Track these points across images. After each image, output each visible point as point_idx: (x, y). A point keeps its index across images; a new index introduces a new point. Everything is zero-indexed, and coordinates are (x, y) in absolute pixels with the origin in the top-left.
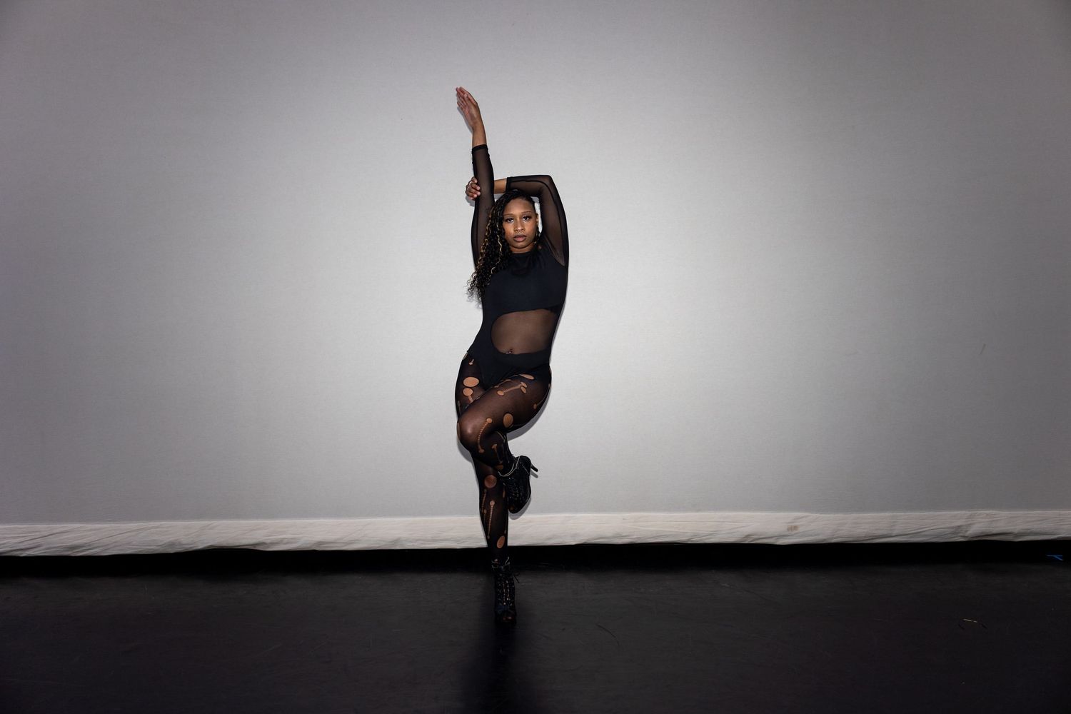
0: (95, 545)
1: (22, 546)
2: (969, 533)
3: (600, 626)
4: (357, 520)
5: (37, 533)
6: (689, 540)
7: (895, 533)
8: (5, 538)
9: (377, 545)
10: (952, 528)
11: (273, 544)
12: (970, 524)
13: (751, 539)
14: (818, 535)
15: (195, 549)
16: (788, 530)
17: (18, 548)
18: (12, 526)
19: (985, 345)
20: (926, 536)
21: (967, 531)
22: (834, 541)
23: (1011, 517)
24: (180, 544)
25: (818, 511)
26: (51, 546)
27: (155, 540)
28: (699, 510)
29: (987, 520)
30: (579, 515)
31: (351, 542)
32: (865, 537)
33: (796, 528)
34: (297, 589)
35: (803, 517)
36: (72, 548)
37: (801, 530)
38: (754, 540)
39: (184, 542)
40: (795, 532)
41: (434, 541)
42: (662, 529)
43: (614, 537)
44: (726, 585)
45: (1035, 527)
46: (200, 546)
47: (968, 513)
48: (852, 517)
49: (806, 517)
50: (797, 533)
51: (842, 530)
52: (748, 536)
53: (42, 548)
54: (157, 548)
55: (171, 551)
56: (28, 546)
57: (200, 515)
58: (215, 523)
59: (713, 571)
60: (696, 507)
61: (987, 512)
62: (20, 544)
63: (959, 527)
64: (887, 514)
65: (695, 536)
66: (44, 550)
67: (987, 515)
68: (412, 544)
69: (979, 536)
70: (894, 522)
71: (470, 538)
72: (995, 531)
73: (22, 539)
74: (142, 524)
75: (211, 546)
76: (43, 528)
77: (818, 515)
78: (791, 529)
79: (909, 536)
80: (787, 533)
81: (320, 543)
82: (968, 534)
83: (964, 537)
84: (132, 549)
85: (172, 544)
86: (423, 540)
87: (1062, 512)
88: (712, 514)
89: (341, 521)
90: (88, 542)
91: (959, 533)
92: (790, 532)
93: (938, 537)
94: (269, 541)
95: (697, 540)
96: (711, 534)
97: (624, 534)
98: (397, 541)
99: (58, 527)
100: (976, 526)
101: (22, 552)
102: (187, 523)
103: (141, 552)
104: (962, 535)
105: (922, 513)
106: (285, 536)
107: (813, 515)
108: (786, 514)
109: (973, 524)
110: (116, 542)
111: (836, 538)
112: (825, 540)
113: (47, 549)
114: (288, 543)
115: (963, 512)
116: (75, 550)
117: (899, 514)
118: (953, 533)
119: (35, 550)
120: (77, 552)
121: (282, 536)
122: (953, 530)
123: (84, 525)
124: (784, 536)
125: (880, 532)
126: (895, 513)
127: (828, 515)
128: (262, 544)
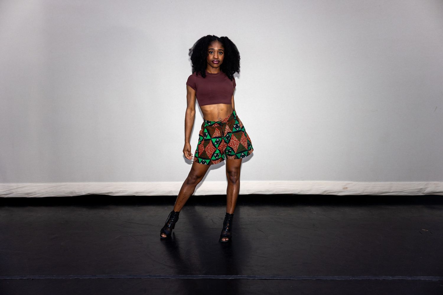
0: (38, 193)
3: (259, 230)
4: (153, 183)
5: (12, 187)
6: (298, 193)
7: (392, 191)
9: (162, 194)
10: (418, 189)
12: (426, 188)
13: (326, 193)
14: (356, 191)
15: (81, 195)
16: (343, 189)
19: (437, 107)
20: (405, 192)
21: (425, 191)
22: (363, 194)
24: (75, 192)
25: (357, 181)
26: (18, 193)
27: (64, 191)
28: (303, 180)
29: (434, 186)
31: (150, 192)
32: (378, 193)
33: (346, 188)
35: (349, 184)
36: (28, 194)
37: (349, 189)
38: (328, 193)
39: (77, 192)
42: (286, 188)
43: (266, 191)
44: (316, 213)
46: (84, 194)
47: (425, 183)
48: (373, 183)
49: (352, 183)
50: (346, 191)
51: (368, 189)
52: (325, 191)
53: (14, 194)
54: (65, 194)
55: (71, 195)
56: (8, 193)
57: (83, 180)
58: (90, 183)
59: (309, 207)
60: (303, 179)
62: (5, 192)
63: (421, 189)
64: (389, 183)
65: (302, 191)
66: (14, 195)
67: (435, 183)
69: (430, 193)
70: (392, 186)
72: (438, 191)
74: (58, 184)
75: (89, 193)
76: (14, 185)
77: (357, 183)
78: (344, 188)
79: (398, 192)
80: (343, 190)
81: (137, 193)
82: (425, 192)
83: (423, 193)
84: (54, 194)
85: (72, 193)
88: (309, 182)
89: (146, 183)
90: (34, 191)
91: (421, 191)
92: (344, 190)
93: (411, 193)
94: (114, 192)
95: (302, 193)
96: (309, 190)
97: (270, 190)
98: (170, 192)
99: (20, 185)
100: (429, 188)
101: (5, 195)
102: (78, 183)
103: (58, 196)
104: (422, 192)
105: (404, 183)
106: (121, 189)
107: (355, 182)
108: (342, 182)
109: (428, 187)
110: (47, 191)
111: (364, 193)
112: (359, 194)
113: (16, 194)
114: (123, 192)
115: (423, 182)
116: (29, 195)
117: (394, 183)
118: (418, 192)
119: (11, 194)
120: (30, 195)
121: (119, 190)
122: (418, 190)
123: (32, 184)
124: (341, 192)
125: (385, 191)
126: (392, 182)
127: (361, 183)
128: (112, 193)
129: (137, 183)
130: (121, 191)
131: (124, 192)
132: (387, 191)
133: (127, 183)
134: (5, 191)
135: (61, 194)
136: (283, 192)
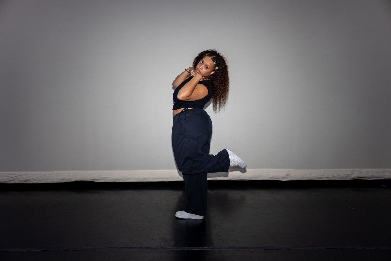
0: (36, 180)
1: (8, 180)
4: (130, 171)
5: (14, 175)
6: (250, 179)
7: (325, 177)
8: (2, 177)
9: (137, 180)
10: (346, 175)
11: (100, 179)
12: (352, 174)
13: (272, 179)
14: (297, 177)
16: (286, 175)
19: (360, 109)
20: (336, 178)
21: (351, 176)
23: (367, 171)
24: (66, 179)
27: (57, 178)
28: (254, 168)
29: (359, 172)
31: (128, 179)
32: (314, 178)
33: (289, 175)
34: (109, 196)
35: (291, 171)
36: (27, 180)
37: (291, 175)
38: (274, 179)
39: (68, 179)
40: (289, 176)
41: (158, 178)
44: (264, 195)
45: (376, 175)
46: (73, 180)
47: (352, 170)
48: (310, 171)
49: (293, 171)
50: (289, 177)
51: (306, 175)
52: (272, 177)
53: (16, 180)
54: (58, 181)
55: (63, 182)
56: (11, 180)
57: (73, 169)
58: (79, 172)
59: (259, 190)
61: (359, 169)
63: (348, 175)
64: (323, 170)
65: (253, 177)
68: (150, 180)
69: (356, 178)
70: (325, 173)
72: (361, 176)
74: (52, 172)
75: (78, 180)
76: (16, 173)
77: (297, 170)
78: (287, 175)
79: (330, 178)
80: (286, 177)
81: (117, 179)
84: (49, 181)
85: (63, 179)
86: (154, 178)
87: (386, 169)
88: (259, 169)
89: (124, 171)
90: (33, 178)
93: (341, 178)
94: (98, 178)
95: (253, 179)
96: (258, 177)
98: (145, 178)
99: (21, 173)
100: (354, 174)
101: (9, 182)
102: (68, 172)
103: (52, 182)
104: (349, 177)
105: (335, 170)
106: (104, 177)
107: (295, 170)
108: (286, 170)
110: (42, 179)
111: (304, 178)
112: (299, 179)
113: (18, 181)
114: (106, 179)
115: (350, 169)
117: (327, 170)
118: (346, 177)
119: (13, 181)
120: (29, 182)
121: (103, 177)
123: (31, 172)
124: (285, 178)
125: (320, 176)
126: (325, 170)
127: (301, 170)
128: (96, 179)
129: (117, 171)
132: (321, 176)
133: (109, 171)
135: (54, 180)
136: (237, 178)
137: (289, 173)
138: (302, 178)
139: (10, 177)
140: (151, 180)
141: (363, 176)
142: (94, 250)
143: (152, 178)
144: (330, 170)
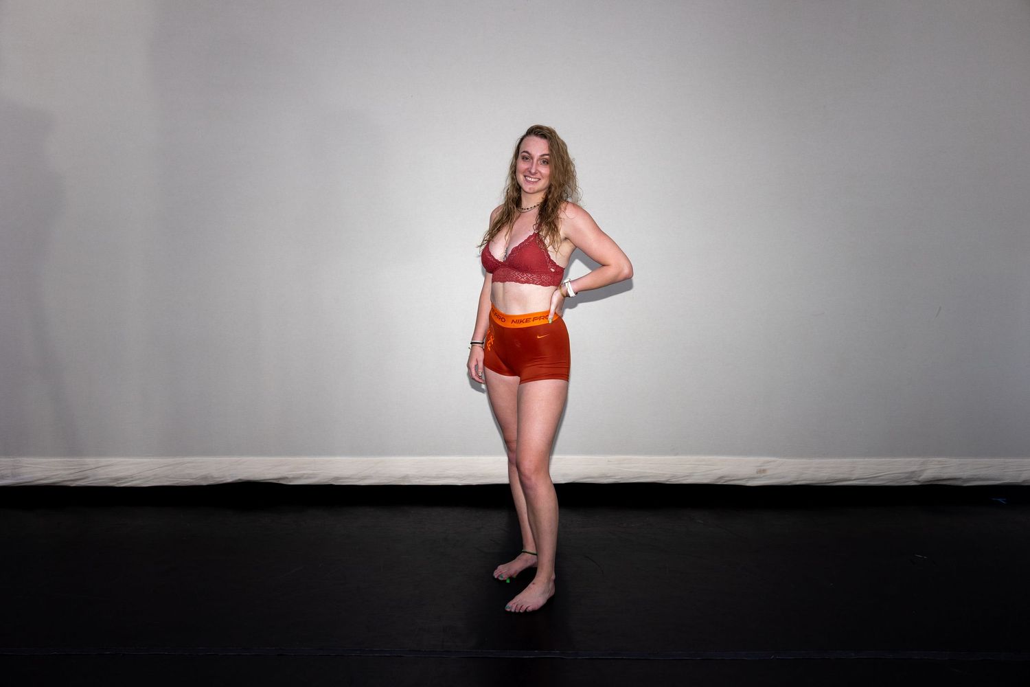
0: (137, 478)
1: (72, 477)
2: (921, 478)
3: (586, 557)
4: (370, 459)
5: (86, 466)
6: (667, 481)
7: (854, 477)
8: (56, 470)
9: (387, 481)
10: (907, 473)
12: (922, 470)
13: (723, 481)
14: (783, 477)
15: (225, 482)
16: (757, 473)
17: (69, 479)
18: (63, 460)
19: (940, 308)
20: (882, 480)
21: (920, 476)
22: (798, 483)
23: (961, 464)
24: (212, 477)
25: (785, 456)
26: (97, 477)
27: (189, 474)
28: (676, 454)
29: (939, 466)
30: (568, 457)
31: (365, 478)
32: (828, 480)
33: (764, 471)
35: (770, 462)
36: (117, 479)
37: (769, 473)
38: (726, 482)
40: (764, 474)
41: (438, 477)
42: (642, 471)
43: (600, 477)
44: (700, 521)
45: (983, 473)
46: (229, 480)
47: (921, 460)
48: (817, 461)
49: (774, 461)
50: (765, 476)
51: (807, 474)
52: (721, 478)
53: (90, 479)
54: (192, 480)
55: (204, 483)
56: (77, 477)
57: (229, 452)
58: (244, 459)
59: (690, 510)
60: (674, 452)
61: (939, 459)
62: (71, 476)
63: (914, 472)
64: (848, 460)
65: (673, 476)
67: (939, 462)
68: (418, 480)
69: (931, 481)
70: (854, 467)
71: (470, 476)
72: (945, 476)
73: (72, 471)
74: (179, 460)
75: (240, 480)
76: (90, 461)
77: (784, 460)
78: (760, 471)
79: (867, 480)
80: (756, 475)
81: (337, 478)
83: (917, 481)
84: (170, 481)
85: (205, 478)
86: (428, 477)
87: (1007, 460)
88: (689, 457)
89: (355, 459)
90: (130, 474)
91: (912, 478)
92: (759, 475)
93: (894, 481)
94: (291, 476)
95: (674, 481)
96: (687, 476)
97: (609, 475)
98: (405, 477)
99: (104, 461)
100: (928, 471)
101: (72, 482)
102: (218, 459)
103: (178, 483)
104: (914, 479)
105: (879, 460)
106: (305, 472)
107: (780, 460)
108: (756, 458)
109: (925, 470)
110: (155, 475)
111: (800, 481)
112: (790, 482)
114: (307, 478)
115: (917, 459)
116: (119, 482)
117: (859, 460)
118: (906, 478)
119: (84, 481)
120: (121, 483)
121: (303, 472)
122: (907, 475)
123: (127, 459)
124: (753, 478)
125: (841, 476)
126: (855, 460)
127: (793, 460)
128: (287, 478)
129: (338, 458)
130: (306, 476)
131: (311, 478)
132: (845, 476)
133: (317, 459)
134: (71, 474)
135: (184, 480)
137: (762, 468)
138: (797, 481)
139: (77, 470)
140: (422, 481)
141: (949, 477)
142: (278, 655)
143: (424, 477)
144: (866, 459)
